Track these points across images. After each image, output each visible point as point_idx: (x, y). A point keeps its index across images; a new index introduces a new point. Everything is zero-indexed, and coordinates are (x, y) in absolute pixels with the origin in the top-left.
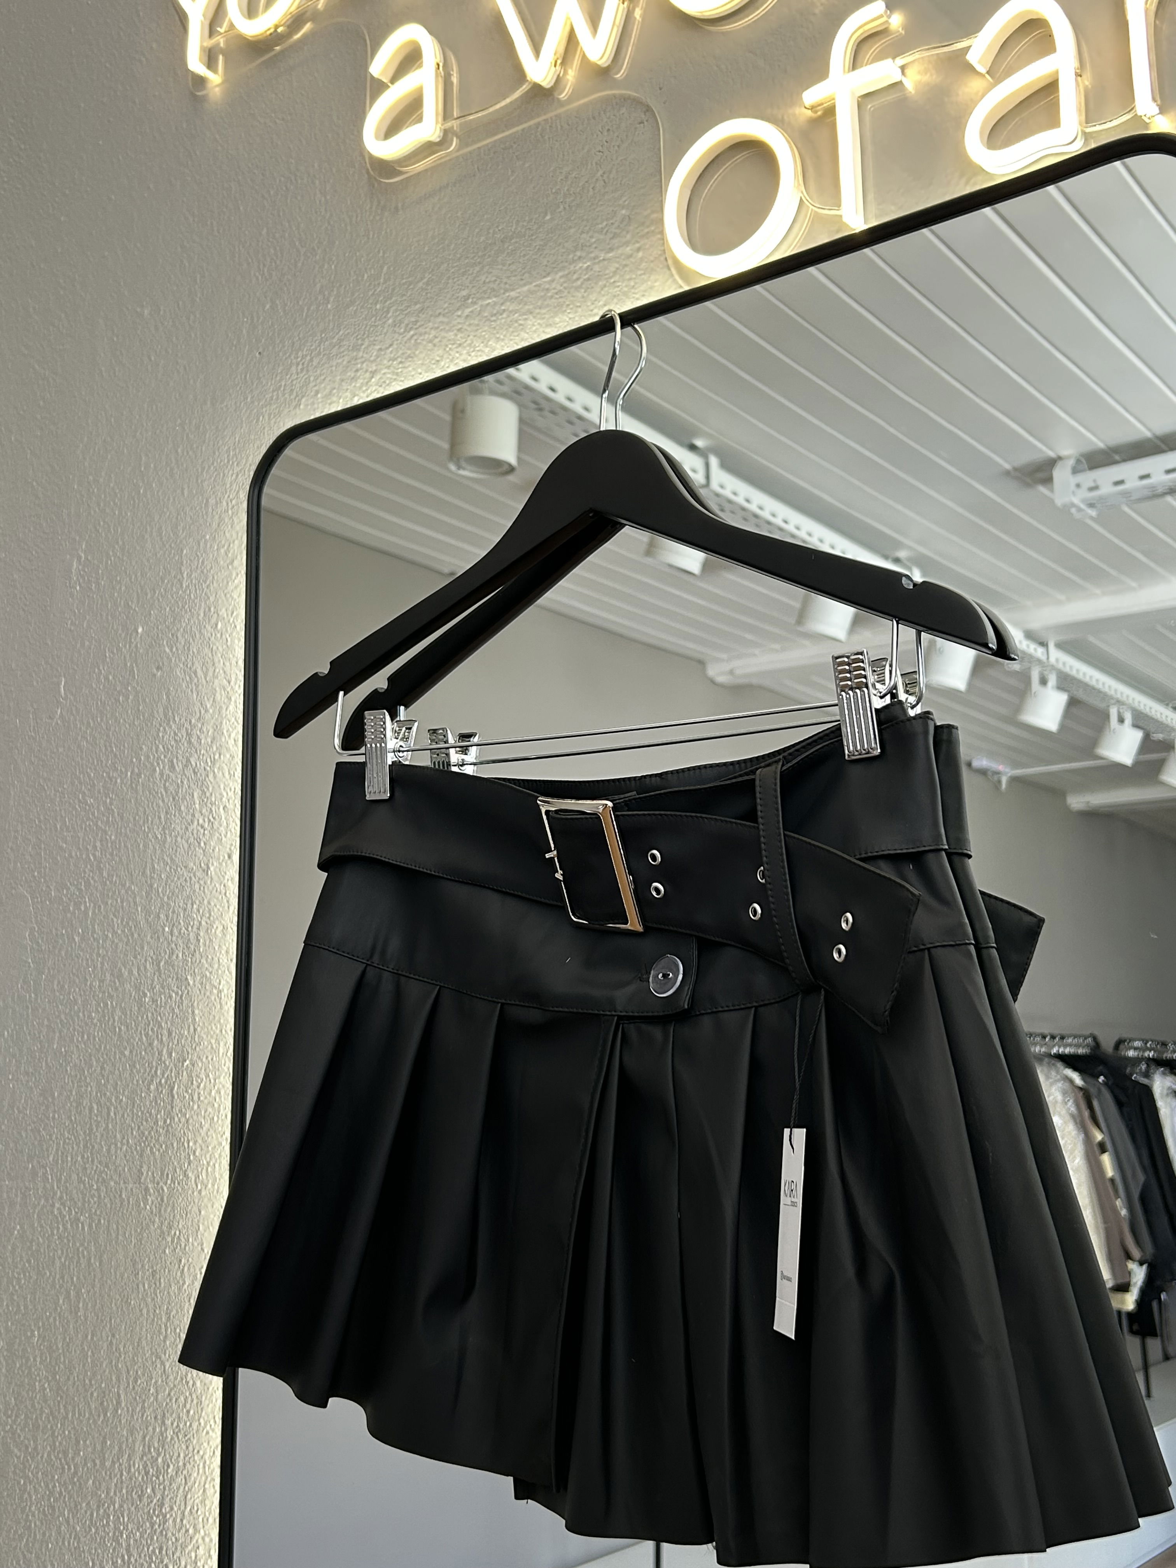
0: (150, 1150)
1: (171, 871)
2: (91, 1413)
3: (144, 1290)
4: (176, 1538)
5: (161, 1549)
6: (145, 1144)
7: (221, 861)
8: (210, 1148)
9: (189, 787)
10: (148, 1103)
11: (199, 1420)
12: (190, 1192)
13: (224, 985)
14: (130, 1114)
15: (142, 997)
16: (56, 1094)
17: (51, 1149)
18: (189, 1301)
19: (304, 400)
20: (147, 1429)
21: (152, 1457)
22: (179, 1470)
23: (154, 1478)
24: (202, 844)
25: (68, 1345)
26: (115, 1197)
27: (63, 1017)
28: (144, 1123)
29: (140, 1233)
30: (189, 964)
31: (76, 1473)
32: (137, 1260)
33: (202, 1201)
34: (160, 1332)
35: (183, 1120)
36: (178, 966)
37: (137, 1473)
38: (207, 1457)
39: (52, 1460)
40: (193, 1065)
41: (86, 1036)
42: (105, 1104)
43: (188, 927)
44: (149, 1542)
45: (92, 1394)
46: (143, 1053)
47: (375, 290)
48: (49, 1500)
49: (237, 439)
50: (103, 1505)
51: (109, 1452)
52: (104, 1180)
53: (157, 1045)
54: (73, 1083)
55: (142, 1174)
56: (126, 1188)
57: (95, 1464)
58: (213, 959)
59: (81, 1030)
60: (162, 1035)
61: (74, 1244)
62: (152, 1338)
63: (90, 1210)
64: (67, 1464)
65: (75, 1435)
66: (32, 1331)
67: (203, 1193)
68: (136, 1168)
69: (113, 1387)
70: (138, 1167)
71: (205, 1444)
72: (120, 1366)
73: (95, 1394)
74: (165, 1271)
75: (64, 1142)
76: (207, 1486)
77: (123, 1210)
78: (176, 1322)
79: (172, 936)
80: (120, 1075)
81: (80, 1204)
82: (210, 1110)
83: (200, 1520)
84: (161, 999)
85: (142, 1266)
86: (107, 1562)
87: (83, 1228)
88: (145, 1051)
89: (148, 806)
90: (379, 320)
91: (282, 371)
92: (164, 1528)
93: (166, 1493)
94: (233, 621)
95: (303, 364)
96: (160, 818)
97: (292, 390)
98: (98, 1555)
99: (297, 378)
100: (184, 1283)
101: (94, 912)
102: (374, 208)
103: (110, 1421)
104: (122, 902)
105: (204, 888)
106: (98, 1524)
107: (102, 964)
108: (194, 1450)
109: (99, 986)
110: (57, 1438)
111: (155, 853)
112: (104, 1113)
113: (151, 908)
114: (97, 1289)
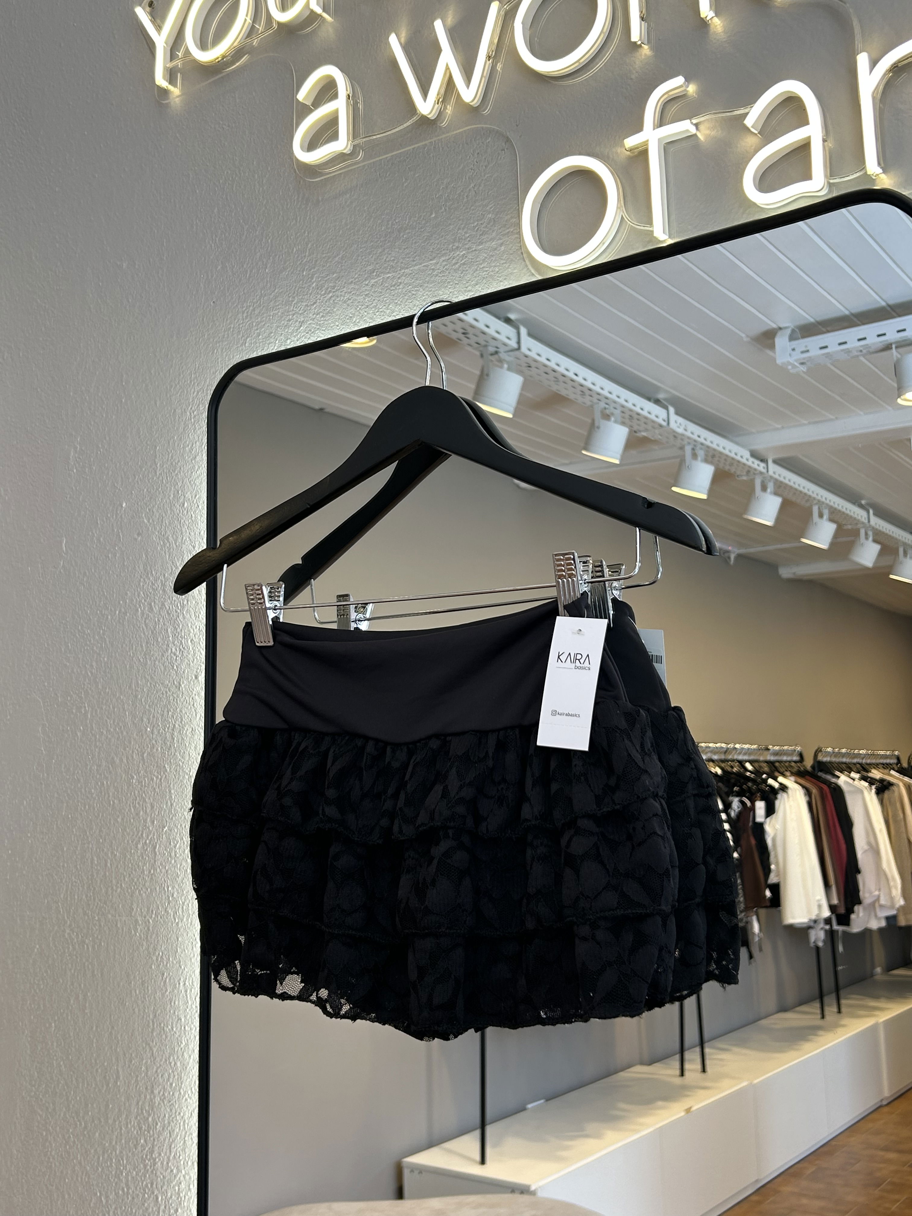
0: (139, 892)
1: (151, 686)
2: (96, 1085)
3: (136, 995)
4: (163, 1176)
5: (152, 1184)
6: (134, 887)
7: (189, 680)
9: (164, 624)
10: (136, 857)
11: (180, 1091)
12: (170, 924)
14: (122, 865)
15: (130, 779)
16: (65, 849)
17: (61, 890)
18: (171, 1004)
19: (248, 340)
20: (140, 1096)
21: (144, 1117)
22: (165, 1126)
23: (146, 1132)
24: (175, 668)
25: (78, 1034)
26: (112, 926)
27: (69, 791)
28: (134, 872)
29: (132, 953)
30: (166, 756)
31: (86, 1127)
32: (130, 973)
33: (179, 931)
34: (148, 1026)
35: (163, 871)
36: (158, 757)
37: (133, 1129)
38: (186, 1117)
39: (67, 1118)
40: (171, 831)
41: (87, 807)
42: (103, 857)
43: (165, 728)
44: (143, 1178)
45: (97, 1071)
46: (132, 821)
47: (303, 261)
48: (65, 1147)
49: (197, 366)
50: (107, 1151)
51: (110, 1113)
52: (103, 914)
53: (142, 816)
54: (78, 840)
55: (133, 909)
56: (121, 920)
57: (100, 1122)
59: (83, 801)
60: (146, 808)
61: (81, 960)
62: (142, 1029)
63: (93, 936)
64: (79, 1121)
65: (84, 1099)
66: (50, 1024)
67: (180, 925)
69: (113, 1065)
70: (130, 904)
71: (185, 1108)
72: (118, 1050)
73: (99, 1071)
74: (151, 982)
75: (72, 885)
76: (186, 1139)
77: (119, 935)
78: (161, 1019)
79: (153, 734)
80: (114, 836)
81: (85, 930)
83: (182, 1162)
84: (145, 781)
85: (134, 977)
86: (111, 1193)
87: (88, 948)
88: (134, 819)
89: (133, 637)
90: (306, 283)
91: (231, 317)
92: (154, 1169)
93: (155, 1143)
94: (196, 502)
95: (247, 312)
96: (142, 646)
97: (239, 332)
98: (104, 1188)
99: (243, 323)
100: (166, 991)
101: (92, 714)
102: (300, 199)
103: (112, 1090)
104: (114, 708)
105: (177, 700)
106: (103, 1165)
107: (99, 753)
108: (176, 1113)
109: (97, 770)
110: (71, 1102)
111: (139, 672)
112: (103, 864)
113: (136, 713)
114: (99, 993)
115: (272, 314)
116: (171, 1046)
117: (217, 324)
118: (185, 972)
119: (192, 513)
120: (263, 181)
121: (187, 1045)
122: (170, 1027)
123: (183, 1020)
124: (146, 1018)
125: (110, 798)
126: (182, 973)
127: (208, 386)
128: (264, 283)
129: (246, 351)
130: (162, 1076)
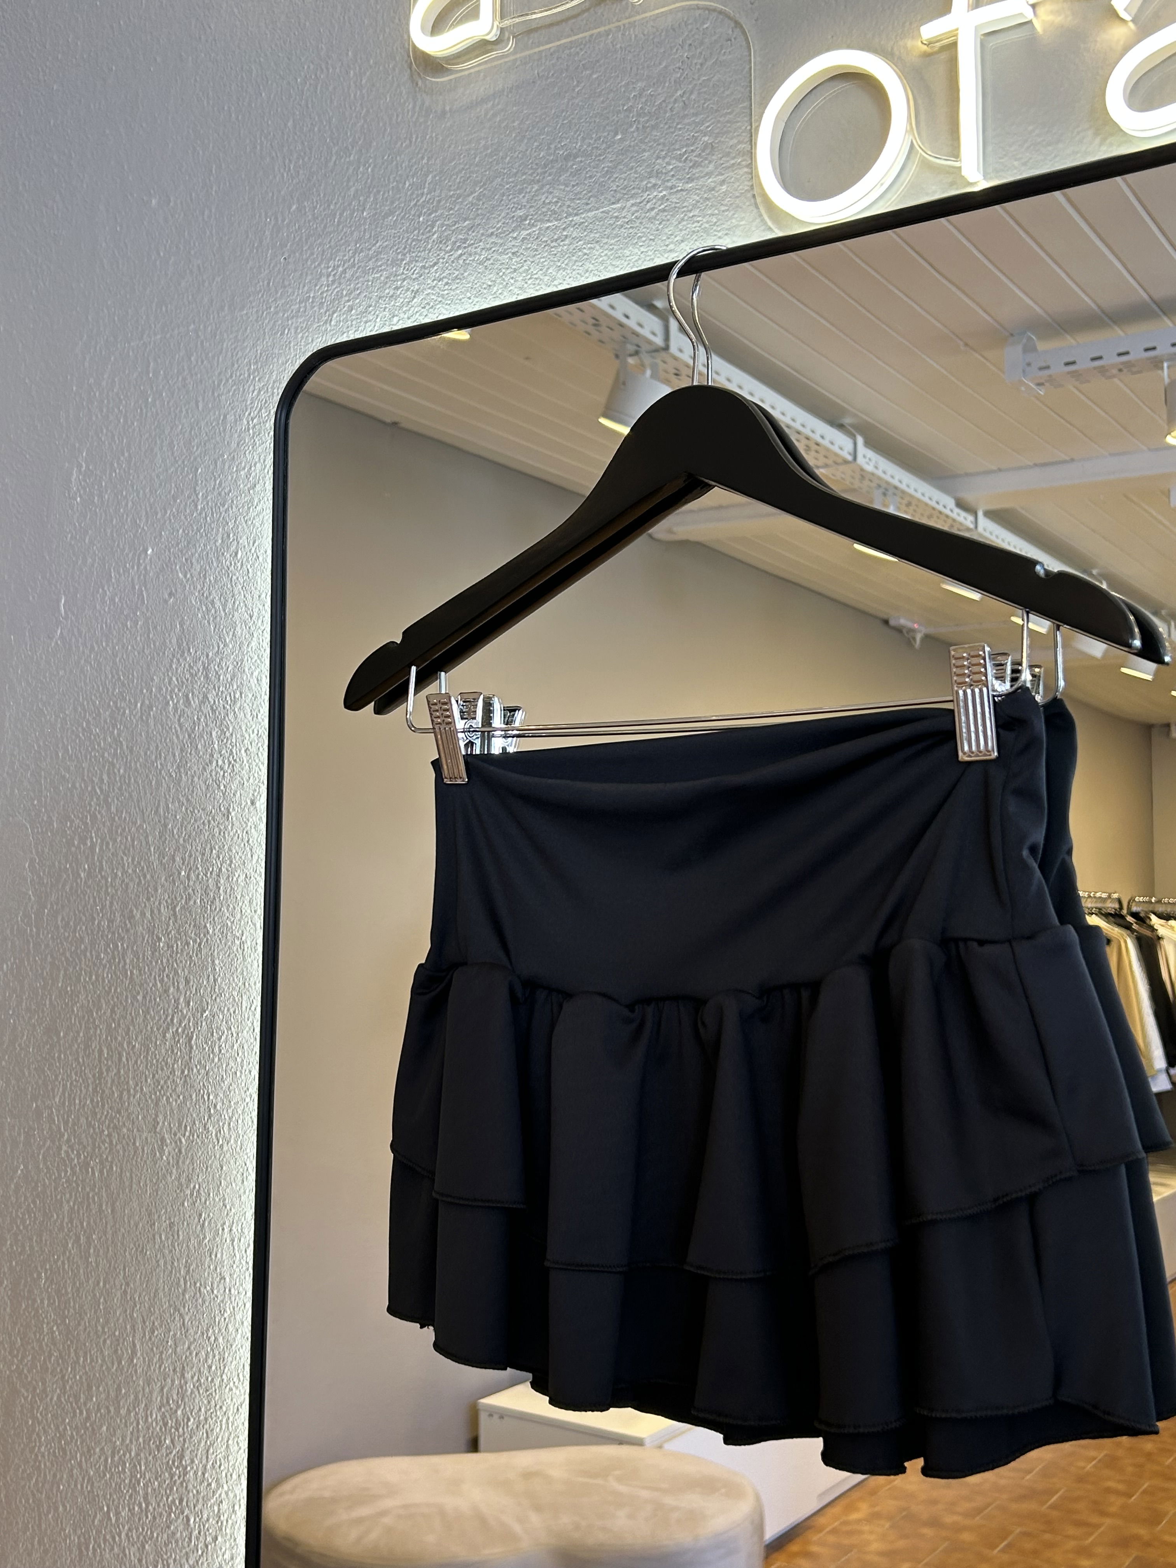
0: (166, 1099)
1: (187, 812)
2: (103, 1360)
3: (161, 1241)
4: (198, 1491)
5: (181, 1501)
6: (160, 1093)
7: (243, 806)
8: (232, 1103)
9: (206, 725)
10: (163, 1051)
11: (221, 1377)
12: (211, 1146)
13: (247, 937)
14: (144, 1061)
15: (156, 942)
16: (62, 1034)
17: (56, 1090)
18: (210, 1256)
19: (335, 315)
20: (165, 1381)
21: (171, 1409)
22: (200, 1424)
23: (173, 1430)
24: (222, 788)
25: (78, 1290)
26: (128, 1144)
27: (68, 954)
28: (160, 1072)
29: (156, 1183)
30: (209, 912)
31: (88, 1418)
32: (154, 1210)
34: (178, 1284)
35: (203, 1071)
36: (196, 912)
37: (154, 1423)
39: (62, 1403)
40: (214, 1017)
41: (94, 977)
43: (207, 873)
44: (168, 1492)
45: (105, 1341)
46: (158, 1000)
47: (418, 201)
49: (259, 352)
50: (119, 1452)
51: (124, 1400)
52: (115, 1127)
53: (173, 993)
54: (80, 1024)
55: (158, 1123)
56: (140, 1136)
57: (109, 1412)
58: (234, 908)
59: (88, 969)
60: (178, 983)
61: (83, 1188)
62: (170, 1290)
63: (101, 1156)
64: (79, 1408)
65: (86, 1380)
66: (39, 1274)
67: (225, 1148)
68: (151, 1117)
69: (128, 1336)
70: (153, 1116)
72: (135, 1315)
73: (108, 1342)
74: (183, 1224)
75: (71, 1084)
77: (137, 1158)
78: (196, 1276)
79: (189, 880)
80: (133, 1020)
81: (90, 1147)
82: (232, 1064)
83: (224, 1474)
84: (177, 945)
85: (159, 1217)
86: (124, 1508)
87: (93, 1173)
88: (160, 996)
89: (161, 741)
90: (423, 234)
91: (311, 281)
92: (184, 1480)
93: (186, 1446)
94: (256, 550)
95: (334, 275)
96: (174, 755)
97: (322, 303)
98: (113, 1501)
99: (328, 291)
100: (205, 1238)
101: (101, 848)
102: (417, 109)
104: (133, 841)
105: (224, 833)
106: (113, 1470)
107: (111, 903)
108: (216, 1405)
109: (108, 926)
110: (68, 1382)
111: (170, 791)
112: (116, 1058)
113: (165, 849)
114: (109, 1236)
115: (371, 278)
116: (211, 1314)
117: (290, 290)
118: (232, 1213)
119: (249, 567)
120: (361, 80)
122: (208, 1288)
123: (228, 1280)
124: (175, 1275)
125: (127, 967)
126: (228, 1214)
127: (274, 382)
128: (360, 232)
129: (332, 333)
130: (197, 1354)
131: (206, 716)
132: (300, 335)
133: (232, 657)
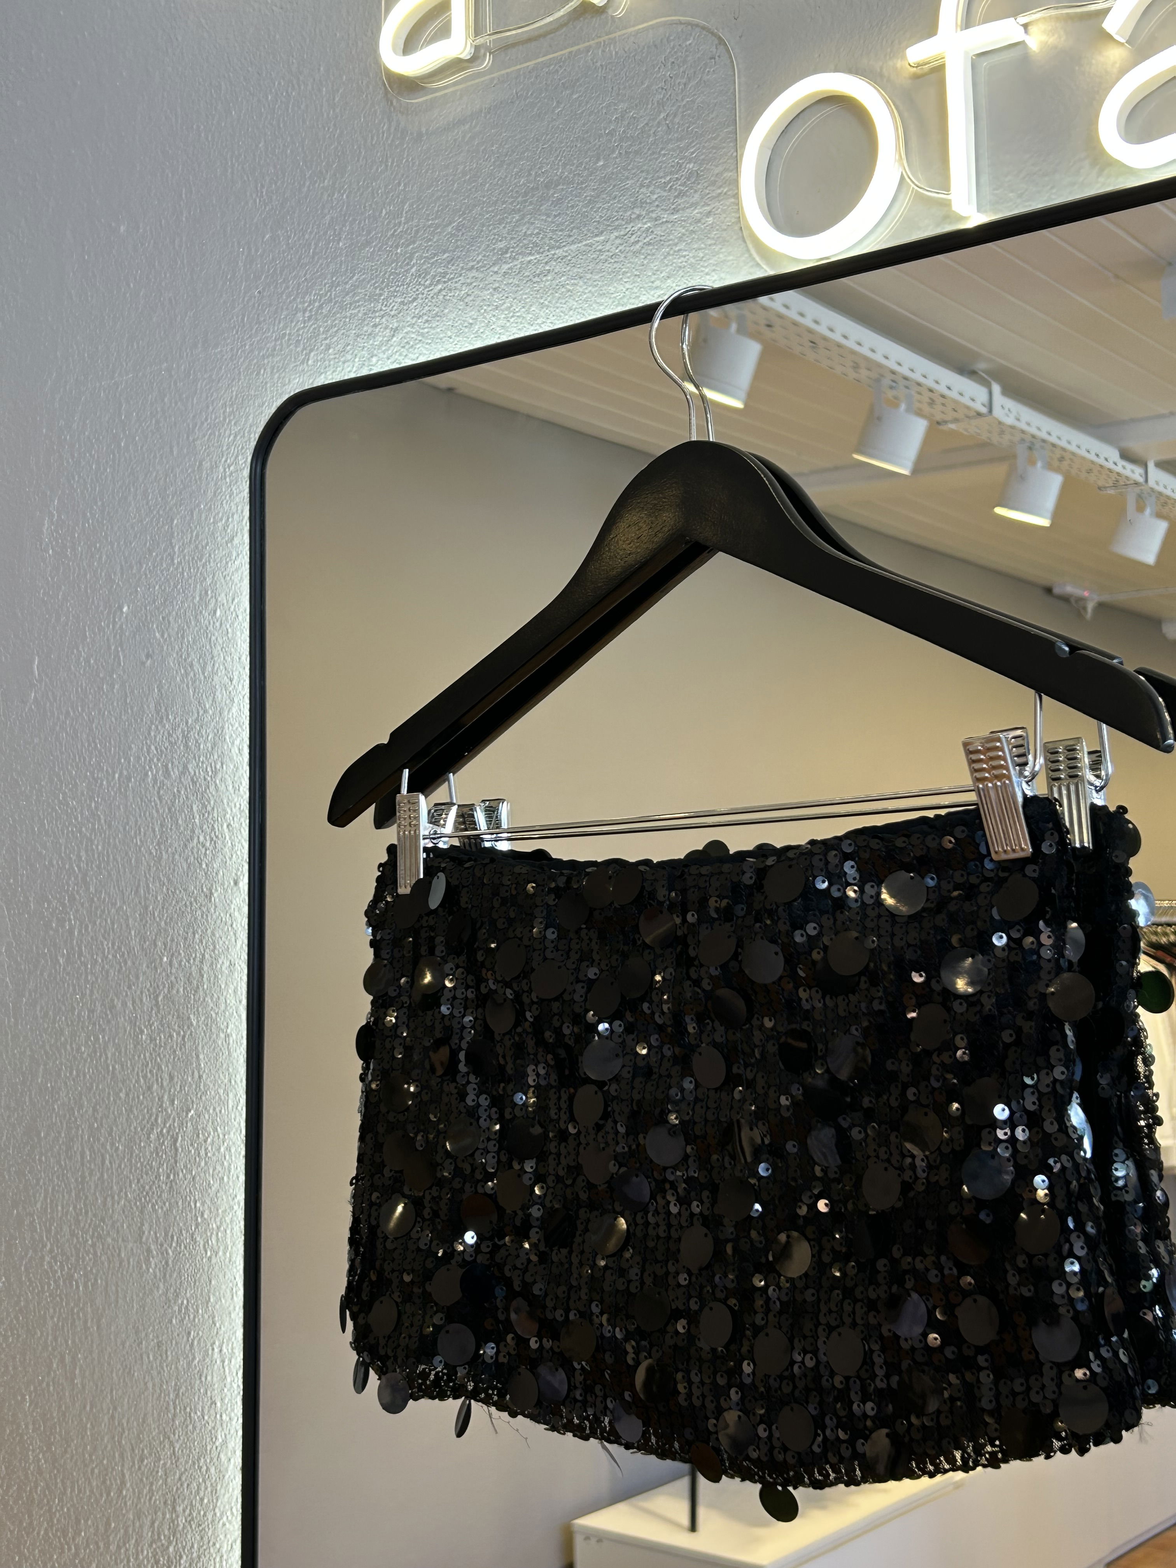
0: (152, 1206)
1: (168, 893)
2: (92, 1491)
3: (149, 1362)
6: (145, 1199)
7: (225, 887)
8: (220, 1211)
9: (187, 798)
10: (147, 1153)
11: (214, 1510)
12: (198, 1258)
13: (232, 1030)
14: (128, 1164)
15: (138, 1034)
16: (43, 1135)
17: (38, 1196)
18: (200, 1378)
19: (312, 354)
20: (156, 1514)
21: (163, 1545)
24: (204, 866)
25: (64, 1414)
26: (113, 1255)
27: (48, 1047)
28: (145, 1176)
29: (142, 1299)
30: (192, 1002)
31: (77, 1554)
32: (141, 1328)
33: (213, 1269)
34: (168, 1409)
35: (189, 1176)
36: (179, 1002)
37: (145, 1561)
38: (224, 1550)
39: (49, 1538)
40: (199, 1116)
41: (74, 1072)
42: (99, 1151)
43: (189, 959)
45: (92, 1471)
46: (141, 1097)
47: (395, 231)
49: (234, 394)
51: (113, 1535)
52: (100, 1237)
53: (156, 1091)
54: (61, 1123)
55: (144, 1233)
56: (126, 1247)
57: (99, 1548)
58: (219, 998)
59: (69, 1064)
60: (162, 1079)
62: (159, 1415)
63: (85, 1268)
64: (68, 1544)
65: (74, 1513)
66: (23, 1396)
67: (214, 1261)
68: (136, 1225)
69: (116, 1465)
70: (139, 1225)
71: (222, 1537)
72: (123, 1442)
73: (96, 1471)
74: (172, 1343)
75: (53, 1189)
77: (123, 1270)
78: (186, 1400)
79: (171, 967)
80: (115, 1120)
81: (73, 1259)
82: (219, 1168)
84: (160, 1037)
85: (146, 1335)
87: (78, 1287)
88: (144, 1094)
89: (140, 816)
90: (401, 267)
91: (286, 317)
94: (235, 610)
95: (311, 311)
96: (154, 831)
97: (298, 341)
99: (304, 327)
100: (194, 1358)
101: (80, 931)
102: (392, 129)
103: (115, 1502)
104: (113, 923)
105: (207, 916)
107: (92, 992)
108: (209, 1542)
109: (89, 1017)
110: (55, 1513)
111: (150, 870)
112: (99, 1160)
113: (146, 933)
114: (95, 1355)
115: (348, 314)
116: (201, 1442)
117: (265, 328)
118: (221, 1332)
119: (228, 626)
120: (334, 99)
121: (225, 1442)
122: (199, 1414)
123: (219, 1404)
124: (165, 1398)
125: (109, 1061)
126: (217, 1333)
127: (251, 426)
128: (336, 264)
129: (309, 374)
130: (188, 1485)
131: (186, 789)
132: (276, 376)
133: (212, 724)
